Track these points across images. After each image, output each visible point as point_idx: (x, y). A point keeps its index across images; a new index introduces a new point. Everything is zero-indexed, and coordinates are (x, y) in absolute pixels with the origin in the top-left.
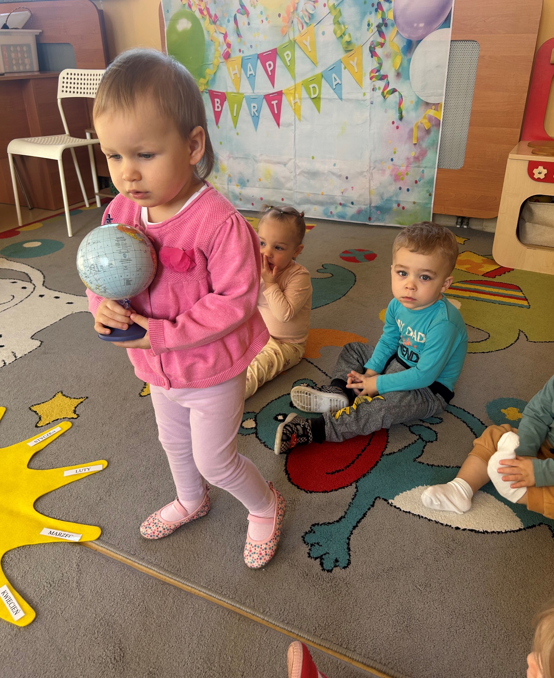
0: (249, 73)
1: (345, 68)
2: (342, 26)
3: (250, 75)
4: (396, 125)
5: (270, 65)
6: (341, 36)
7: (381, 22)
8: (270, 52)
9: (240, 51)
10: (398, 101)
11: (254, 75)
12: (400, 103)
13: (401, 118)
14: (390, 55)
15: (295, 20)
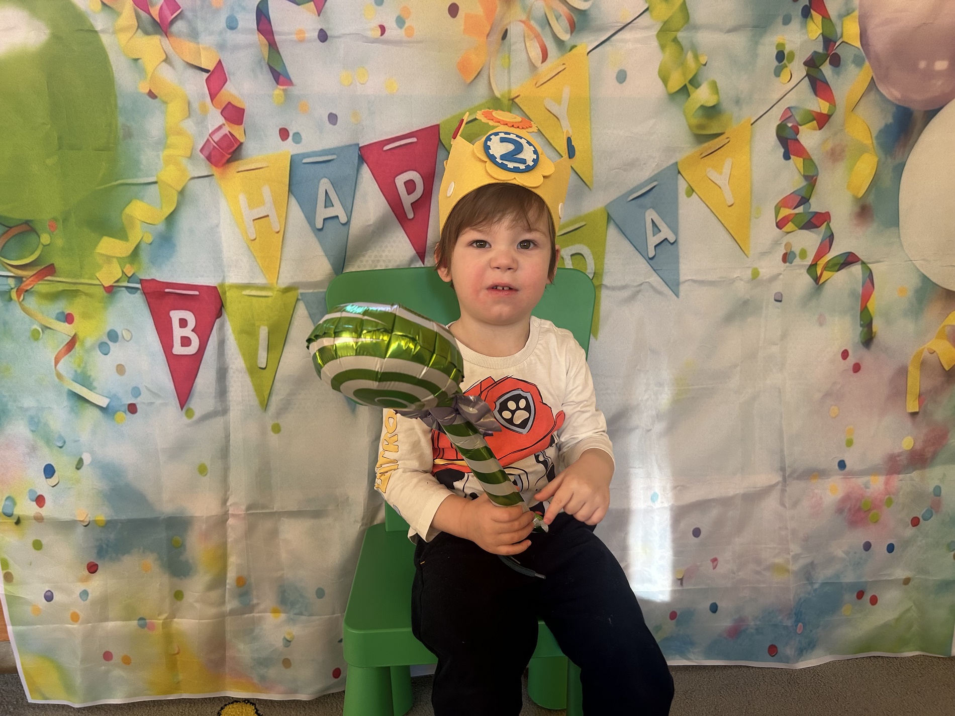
0: (322, 213)
1: (691, 191)
2: (690, 56)
3: (325, 220)
4: (851, 360)
5: (410, 186)
6: (684, 91)
7: (820, 49)
8: (414, 140)
9: (284, 134)
10: (860, 290)
11: (343, 219)
12: (866, 296)
13: (868, 339)
14: (843, 151)
15: (516, 30)
